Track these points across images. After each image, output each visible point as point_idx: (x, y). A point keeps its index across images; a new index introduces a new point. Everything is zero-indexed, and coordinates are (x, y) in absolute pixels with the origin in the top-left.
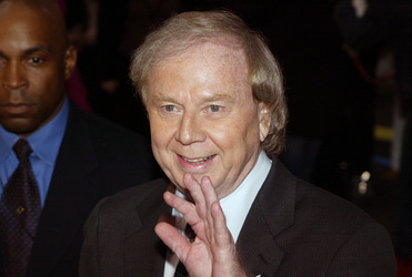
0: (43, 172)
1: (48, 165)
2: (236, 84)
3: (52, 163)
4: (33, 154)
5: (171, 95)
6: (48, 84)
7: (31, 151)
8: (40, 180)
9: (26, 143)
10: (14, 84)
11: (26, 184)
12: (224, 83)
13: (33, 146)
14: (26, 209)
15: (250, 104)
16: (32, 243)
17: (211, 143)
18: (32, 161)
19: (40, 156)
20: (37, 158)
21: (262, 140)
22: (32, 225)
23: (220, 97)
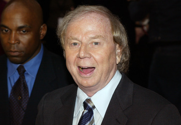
0: (30, 81)
1: (33, 78)
2: (106, 32)
3: (34, 77)
4: (26, 72)
5: (76, 36)
6: (30, 42)
7: (25, 71)
8: (28, 84)
9: (23, 67)
10: (13, 42)
11: (22, 86)
12: (100, 31)
13: (26, 69)
14: (22, 98)
15: (112, 43)
16: (24, 113)
17: (93, 60)
18: (25, 75)
19: (29, 73)
20: (27, 74)
21: (117, 63)
22: (25, 105)
23: (98, 37)
